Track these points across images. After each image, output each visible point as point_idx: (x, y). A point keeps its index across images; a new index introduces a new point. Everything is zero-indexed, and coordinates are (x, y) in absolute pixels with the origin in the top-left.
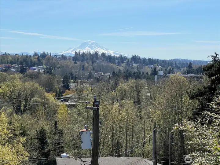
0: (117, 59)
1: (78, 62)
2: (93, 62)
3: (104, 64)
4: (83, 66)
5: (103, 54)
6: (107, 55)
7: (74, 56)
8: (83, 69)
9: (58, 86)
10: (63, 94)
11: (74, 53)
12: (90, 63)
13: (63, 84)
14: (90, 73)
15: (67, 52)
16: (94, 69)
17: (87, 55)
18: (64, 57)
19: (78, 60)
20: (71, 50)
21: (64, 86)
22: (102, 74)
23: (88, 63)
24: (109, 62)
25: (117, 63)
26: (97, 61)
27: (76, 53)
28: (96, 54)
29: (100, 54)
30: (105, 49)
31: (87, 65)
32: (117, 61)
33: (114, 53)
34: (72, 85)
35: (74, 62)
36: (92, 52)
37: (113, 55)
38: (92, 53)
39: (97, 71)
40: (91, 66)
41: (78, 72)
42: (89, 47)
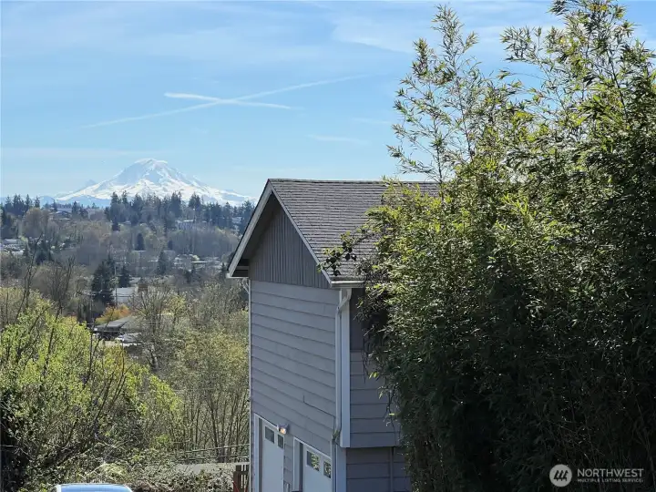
0: (235, 216)
1: (122, 225)
2: (169, 225)
3: (201, 229)
4: (140, 238)
5: (195, 201)
6: (206, 203)
7: (109, 206)
8: (140, 247)
10: (98, 320)
11: (110, 198)
12: (160, 227)
13: (93, 290)
14: (162, 256)
15: (84, 192)
16: (170, 246)
17: (147, 204)
18: (77, 211)
19: (123, 220)
20: (95, 187)
21: (96, 298)
22: (194, 260)
23: (153, 228)
24: (214, 223)
25: (236, 227)
26: (179, 222)
27: (115, 197)
28: (176, 200)
29: (186, 199)
30: (195, 184)
31: (150, 233)
32: (237, 220)
33: (226, 196)
34: (121, 294)
35: (110, 224)
36: (163, 193)
37: (222, 202)
38: (162, 198)
39: (181, 252)
40: (163, 238)
41: (127, 255)
42: (147, 178)
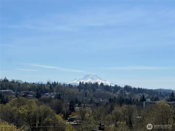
0: (113, 88)
1: (82, 90)
2: (94, 90)
3: (103, 92)
4: (86, 94)
5: (102, 84)
6: (105, 85)
7: (78, 85)
8: (86, 96)
9: (66, 109)
10: (70, 116)
11: (79, 83)
12: (92, 91)
13: (70, 107)
14: (91, 99)
15: (73, 82)
16: (94, 96)
17: (89, 85)
18: (70, 86)
20: (77, 80)
21: (70, 109)
22: (100, 100)
23: (90, 91)
24: (106, 90)
26: (97, 90)
27: (80, 82)
28: (97, 84)
29: (99, 84)
30: (103, 80)
32: (113, 90)
33: (111, 83)
34: (77, 108)
35: (78, 90)
36: (93, 82)
37: (109, 85)
39: (97, 98)
40: (92, 94)
41: (82, 98)
42: (91, 78)
